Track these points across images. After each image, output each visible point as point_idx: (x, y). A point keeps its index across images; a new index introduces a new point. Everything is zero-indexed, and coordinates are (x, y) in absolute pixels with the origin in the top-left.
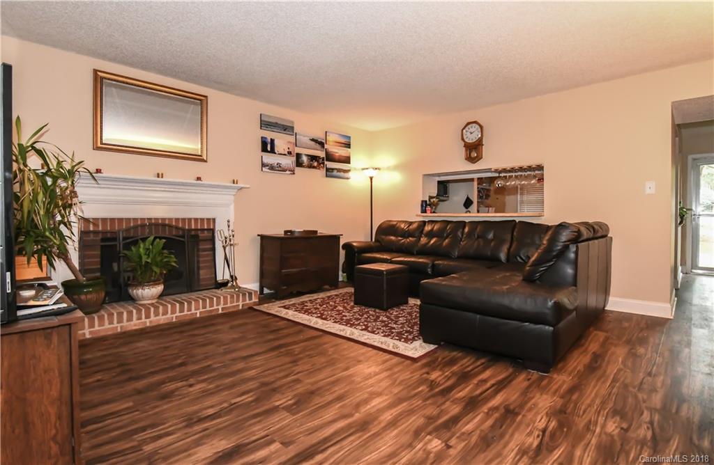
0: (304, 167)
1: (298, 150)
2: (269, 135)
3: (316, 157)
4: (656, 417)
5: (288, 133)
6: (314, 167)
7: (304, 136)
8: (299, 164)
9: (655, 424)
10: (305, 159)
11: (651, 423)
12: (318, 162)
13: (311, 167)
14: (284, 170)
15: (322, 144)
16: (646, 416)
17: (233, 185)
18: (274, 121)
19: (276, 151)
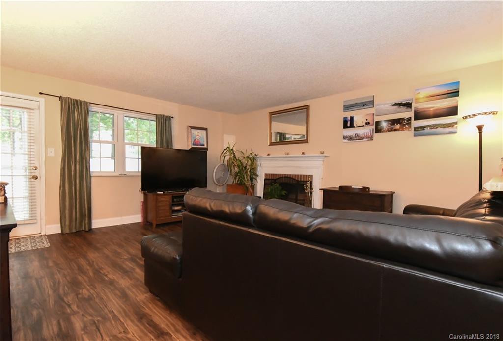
0: (383, 132)
1: (377, 119)
2: (348, 115)
3: (399, 119)
4: (69, 310)
5: (368, 107)
6: (396, 130)
7: (384, 105)
8: (378, 130)
9: (67, 306)
10: (384, 125)
11: (69, 306)
12: (400, 123)
13: (391, 130)
14: (361, 139)
15: (408, 105)
16: (75, 308)
17: (320, 155)
18: (353, 102)
19: (355, 125)
